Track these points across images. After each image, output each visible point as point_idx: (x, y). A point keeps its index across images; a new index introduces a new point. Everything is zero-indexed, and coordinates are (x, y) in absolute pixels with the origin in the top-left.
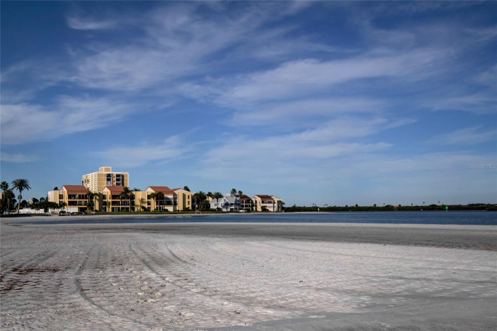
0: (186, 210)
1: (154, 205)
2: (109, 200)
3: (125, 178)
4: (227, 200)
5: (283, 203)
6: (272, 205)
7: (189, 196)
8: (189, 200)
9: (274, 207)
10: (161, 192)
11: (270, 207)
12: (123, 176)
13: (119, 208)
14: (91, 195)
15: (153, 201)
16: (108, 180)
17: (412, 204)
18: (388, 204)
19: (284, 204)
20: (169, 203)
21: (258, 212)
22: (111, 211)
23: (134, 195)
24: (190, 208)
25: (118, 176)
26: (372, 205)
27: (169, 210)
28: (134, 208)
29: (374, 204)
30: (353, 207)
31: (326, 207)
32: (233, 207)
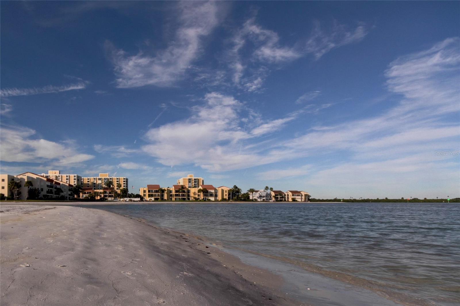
0: (223, 200)
1: (202, 197)
2: (174, 193)
3: (200, 181)
4: (260, 193)
5: (309, 196)
6: (300, 197)
7: (226, 191)
8: (226, 193)
9: (302, 198)
10: (205, 188)
11: (298, 199)
12: (198, 180)
13: (179, 198)
14: (163, 191)
15: (202, 194)
16: (189, 182)
17: (437, 198)
18: (415, 197)
19: (311, 196)
20: (211, 195)
21: (289, 201)
22: (174, 200)
23: (190, 190)
24: (227, 199)
25: (195, 179)
26: (400, 198)
27: (211, 199)
28: (190, 198)
29: (402, 197)
30: (384, 199)
31: (361, 199)
32: (265, 198)
